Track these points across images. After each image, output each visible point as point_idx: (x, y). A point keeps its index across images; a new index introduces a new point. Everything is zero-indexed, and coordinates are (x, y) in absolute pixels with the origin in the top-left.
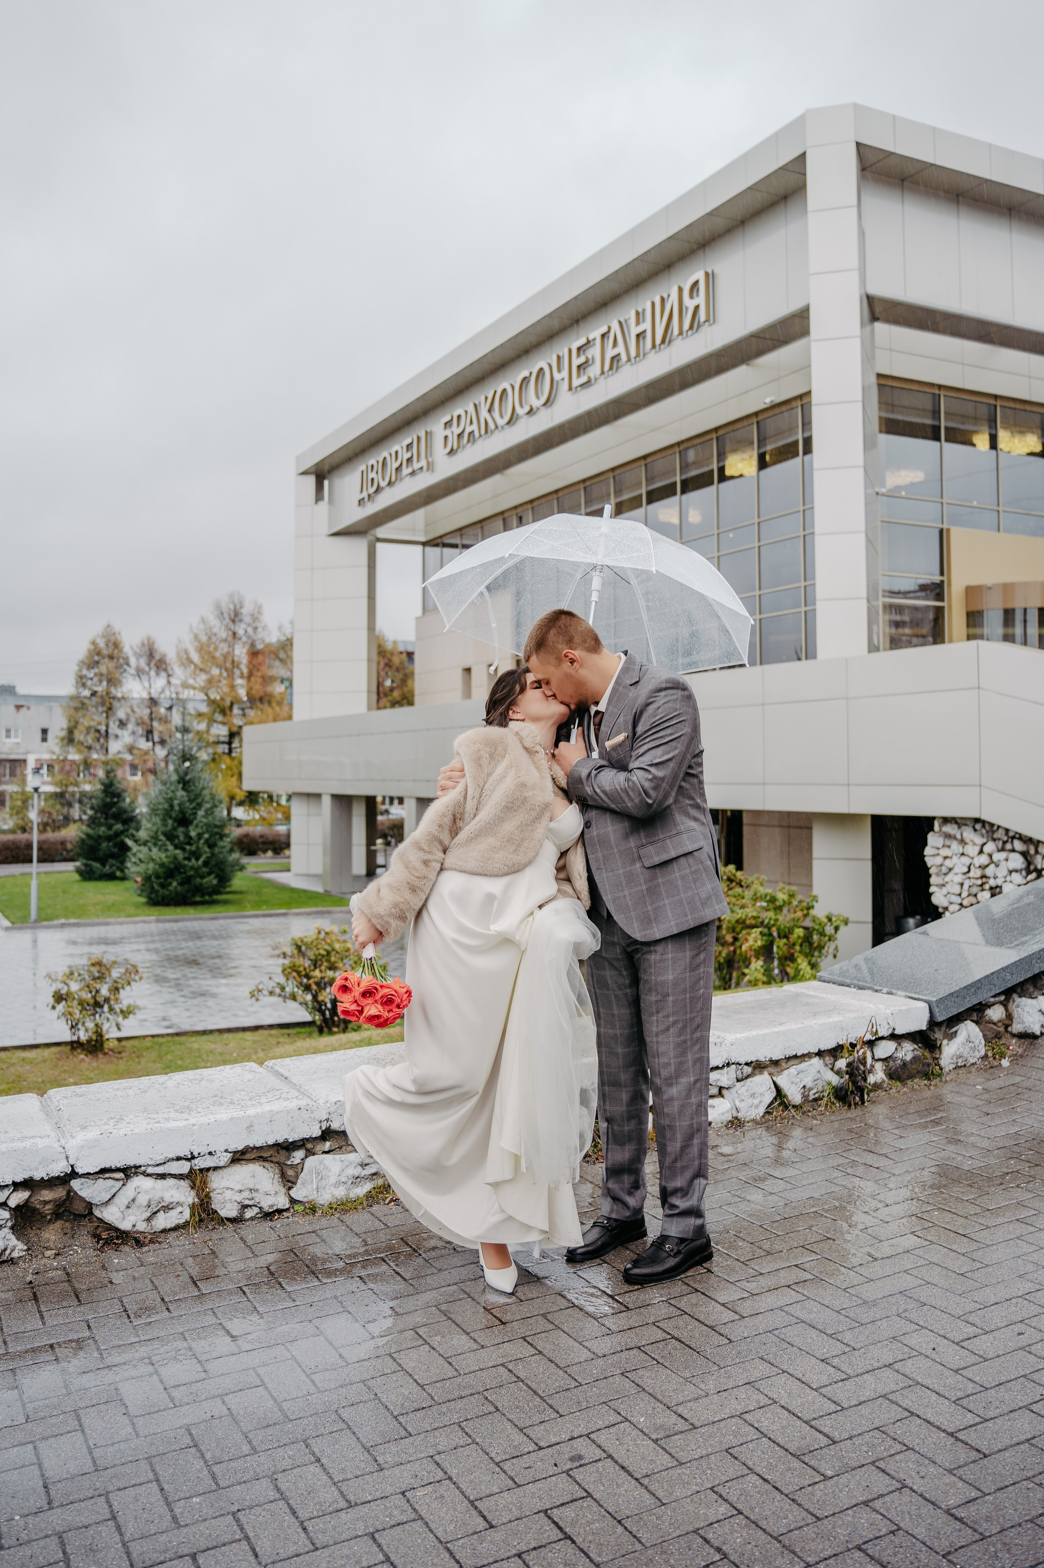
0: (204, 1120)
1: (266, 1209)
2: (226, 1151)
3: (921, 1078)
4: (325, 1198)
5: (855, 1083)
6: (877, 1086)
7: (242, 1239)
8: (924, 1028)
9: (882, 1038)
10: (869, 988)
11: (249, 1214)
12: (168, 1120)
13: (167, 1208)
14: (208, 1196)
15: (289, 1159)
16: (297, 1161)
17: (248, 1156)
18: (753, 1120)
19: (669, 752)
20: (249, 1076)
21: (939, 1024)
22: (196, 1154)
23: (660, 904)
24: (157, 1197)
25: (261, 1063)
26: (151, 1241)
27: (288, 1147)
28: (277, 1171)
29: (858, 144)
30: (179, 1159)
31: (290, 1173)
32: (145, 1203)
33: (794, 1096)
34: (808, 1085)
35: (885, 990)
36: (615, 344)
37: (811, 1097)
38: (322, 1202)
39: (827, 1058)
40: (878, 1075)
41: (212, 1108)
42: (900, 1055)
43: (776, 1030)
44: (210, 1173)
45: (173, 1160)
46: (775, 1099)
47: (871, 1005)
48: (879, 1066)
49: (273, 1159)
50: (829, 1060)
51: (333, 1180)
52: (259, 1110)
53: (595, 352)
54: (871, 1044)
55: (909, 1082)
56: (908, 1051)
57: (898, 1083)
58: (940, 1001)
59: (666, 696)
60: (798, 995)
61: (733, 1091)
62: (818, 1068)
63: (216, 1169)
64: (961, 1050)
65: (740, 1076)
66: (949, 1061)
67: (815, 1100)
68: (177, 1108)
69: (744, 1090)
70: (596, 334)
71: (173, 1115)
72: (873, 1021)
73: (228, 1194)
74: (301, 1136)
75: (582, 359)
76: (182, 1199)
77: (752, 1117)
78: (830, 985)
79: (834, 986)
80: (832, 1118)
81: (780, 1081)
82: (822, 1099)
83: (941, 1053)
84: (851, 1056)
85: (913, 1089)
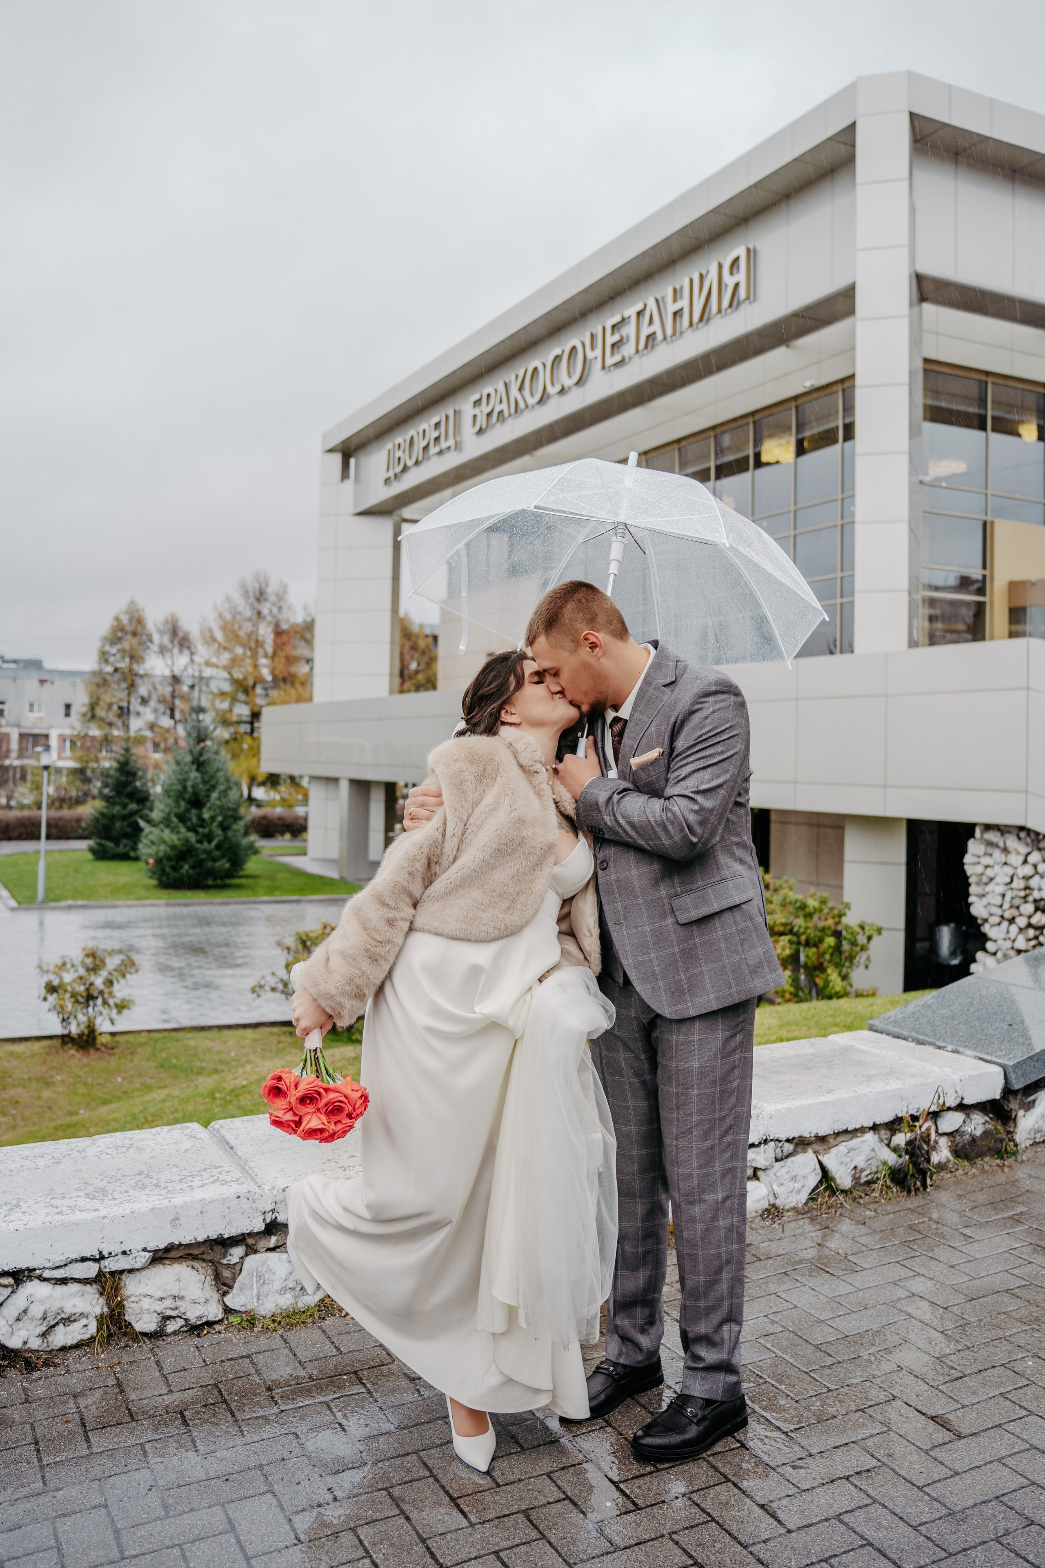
0: (117, 1211)
1: (193, 1321)
2: (145, 1250)
3: (992, 1156)
4: (267, 1307)
5: (916, 1165)
6: (941, 1167)
7: (158, 1363)
8: (998, 1097)
9: (949, 1109)
10: (930, 1044)
11: (171, 1327)
12: (72, 1209)
13: (68, 1321)
14: (121, 1305)
15: (225, 1257)
16: (234, 1260)
17: (173, 1254)
18: (794, 1208)
19: (718, 776)
20: (187, 1144)
21: (1015, 1093)
22: (105, 1253)
23: (697, 971)
24: (55, 1307)
25: (206, 1125)
26: (46, 1364)
27: (224, 1243)
28: (210, 1272)
29: (912, 114)
30: (84, 1259)
31: (226, 1274)
32: (40, 1315)
33: (844, 1179)
34: (861, 1165)
35: (950, 1048)
36: (651, 322)
37: (863, 1180)
38: (263, 1313)
39: (883, 1132)
40: (942, 1153)
41: (132, 1192)
42: (968, 1128)
43: (824, 1099)
44: (123, 1277)
45: (77, 1261)
46: (821, 1182)
47: (935, 1068)
48: (943, 1142)
49: (205, 1257)
50: (885, 1134)
51: (277, 1285)
52: (187, 1199)
53: (629, 330)
54: (934, 1116)
55: (979, 1162)
56: (977, 1124)
57: (966, 1163)
58: (1016, 1066)
59: (716, 702)
60: (846, 1050)
61: (771, 1172)
62: (872, 1145)
63: (131, 1271)
64: (1040, 1123)
65: (779, 1155)
66: (1026, 1136)
67: (868, 1183)
68: (90, 1189)
69: (783, 1171)
70: (631, 311)
71: (82, 1202)
72: (940, 1090)
73: (146, 1303)
74: (239, 1232)
75: (616, 338)
76: (87, 1309)
77: (793, 1205)
78: (884, 1036)
79: (889, 1038)
80: (889, 1208)
81: (827, 1160)
82: (875, 1183)
83: (1015, 1126)
84: (912, 1131)
85: (983, 1171)
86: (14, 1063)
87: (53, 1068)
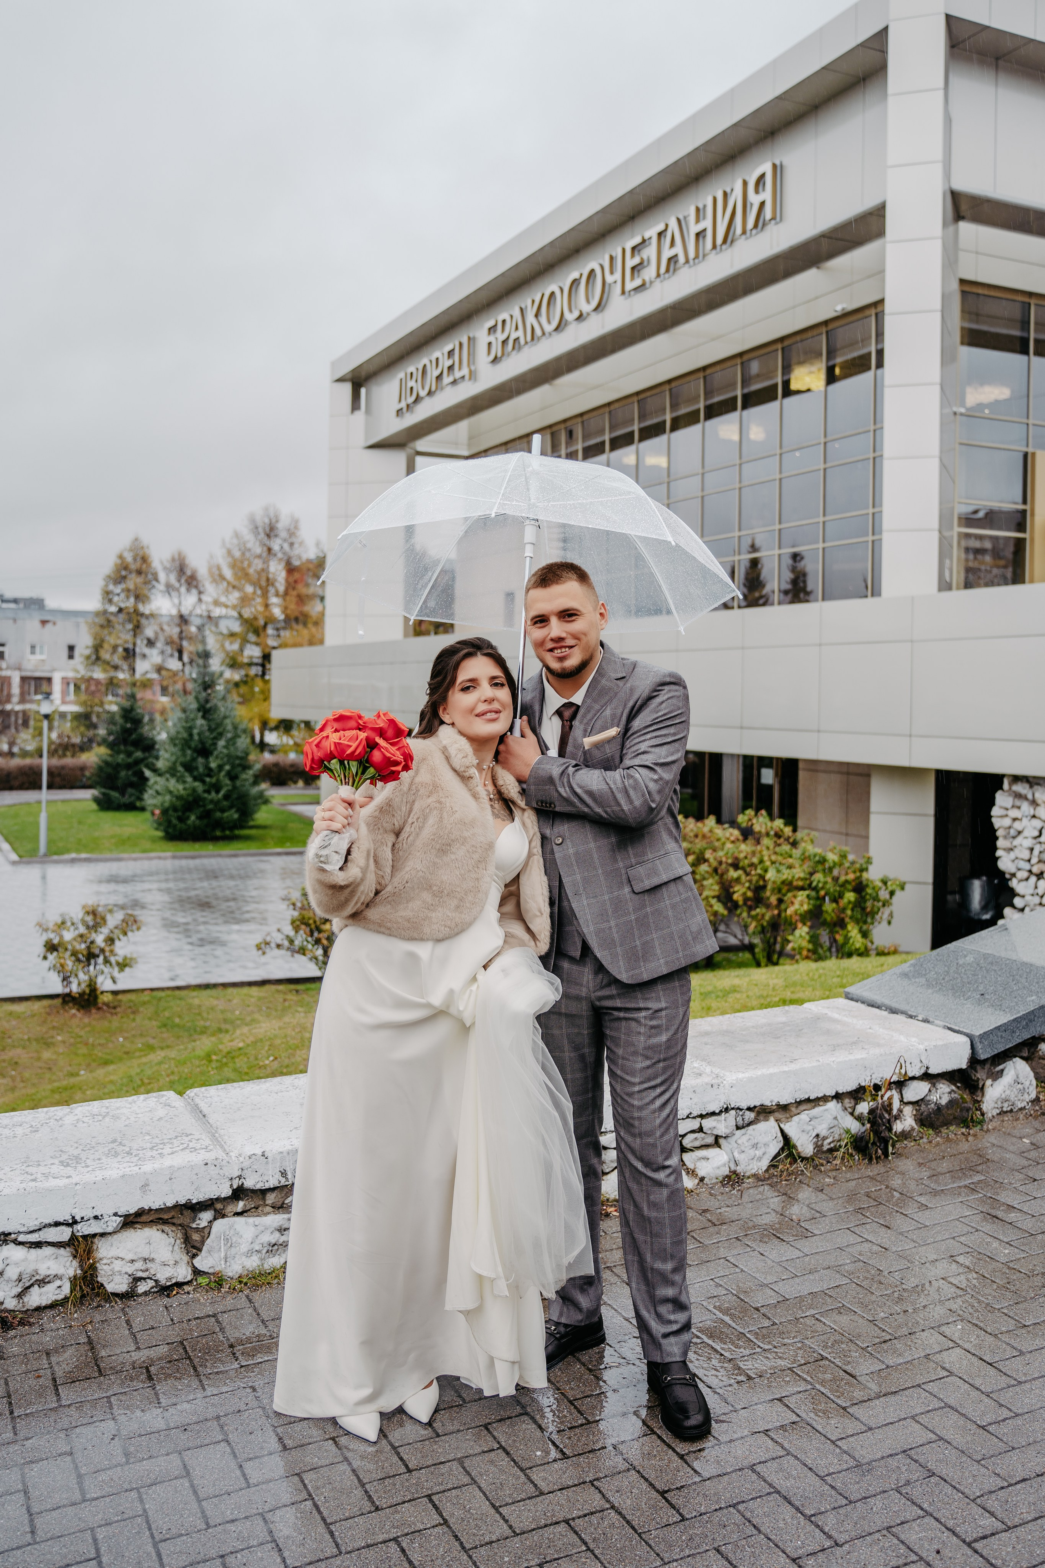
0: (89, 1178)
1: (163, 1282)
2: (116, 1214)
3: (958, 1125)
4: (234, 1269)
5: (877, 1133)
6: (905, 1135)
7: (128, 1322)
8: (964, 1066)
9: (913, 1078)
10: (903, 1013)
11: (142, 1288)
12: (46, 1176)
13: (42, 1282)
14: (93, 1268)
15: (194, 1221)
16: (203, 1224)
17: (144, 1218)
18: (754, 1175)
20: (161, 1112)
21: (983, 1062)
22: (78, 1218)
24: (30, 1269)
25: (181, 1094)
26: (22, 1323)
27: (194, 1208)
28: (180, 1235)
29: (948, 17)
30: (57, 1224)
31: (196, 1237)
32: (15, 1277)
33: (805, 1146)
34: (823, 1133)
35: (920, 1017)
36: (673, 244)
37: (825, 1148)
38: (230, 1274)
39: (847, 1101)
40: (907, 1122)
41: (104, 1160)
42: (934, 1098)
43: (786, 1069)
44: (96, 1240)
45: (50, 1225)
46: (782, 1149)
47: (902, 1038)
48: (908, 1111)
49: (175, 1221)
50: (849, 1103)
51: (244, 1248)
52: (157, 1166)
53: (650, 252)
54: (900, 1085)
55: (944, 1130)
56: (943, 1093)
57: (931, 1131)
58: (982, 1036)
60: (818, 1018)
61: (732, 1140)
62: (835, 1114)
63: (103, 1235)
64: (1008, 1092)
65: (740, 1123)
66: (993, 1105)
67: (831, 1151)
68: (64, 1157)
69: (745, 1138)
70: (651, 233)
71: (56, 1169)
72: (902, 1061)
73: (117, 1265)
74: (207, 1197)
75: (637, 260)
76: (61, 1271)
77: (753, 1171)
78: (859, 1004)
79: (863, 1006)
80: (849, 1175)
81: (787, 1128)
82: (838, 1150)
83: (983, 1095)
84: (874, 1100)
85: (948, 1140)
86: (14, 1023)
87: (54, 1028)
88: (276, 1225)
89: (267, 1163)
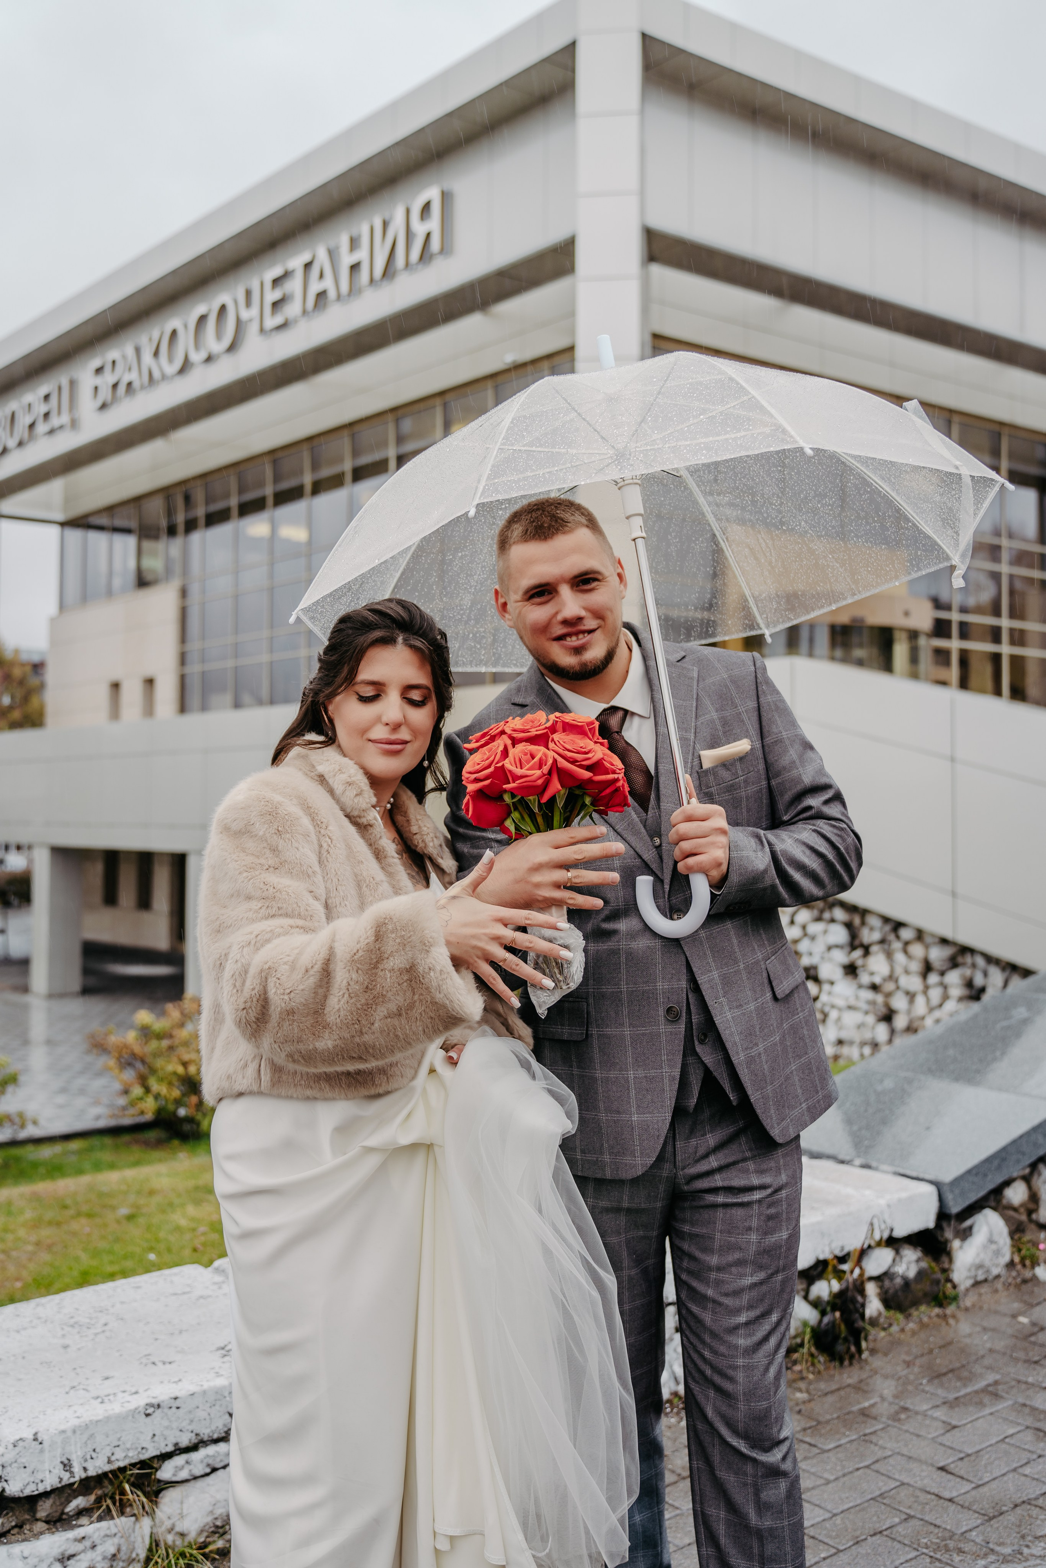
3: (928, 1304)
5: (848, 1323)
6: (874, 1322)
8: (932, 1225)
9: (878, 1245)
21: (951, 1218)
29: (645, 36)
35: (858, 1162)
36: (321, 276)
40: (873, 1306)
42: (900, 1269)
48: (876, 1289)
50: (805, 1284)
53: (294, 285)
54: (860, 1255)
55: (915, 1313)
56: (911, 1263)
57: (900, 1316)
58: (954, 1183)
64: (982, 1256)
66: (967, 1273)
70: (296, 262)
72: (875, 1221)
75: (277, 295)
82: (796, 1351)
83: (951, 1261)
84: (840, 1277)
85: (923, 1326)
88: (56, 1552)
89: (42, 1451)
